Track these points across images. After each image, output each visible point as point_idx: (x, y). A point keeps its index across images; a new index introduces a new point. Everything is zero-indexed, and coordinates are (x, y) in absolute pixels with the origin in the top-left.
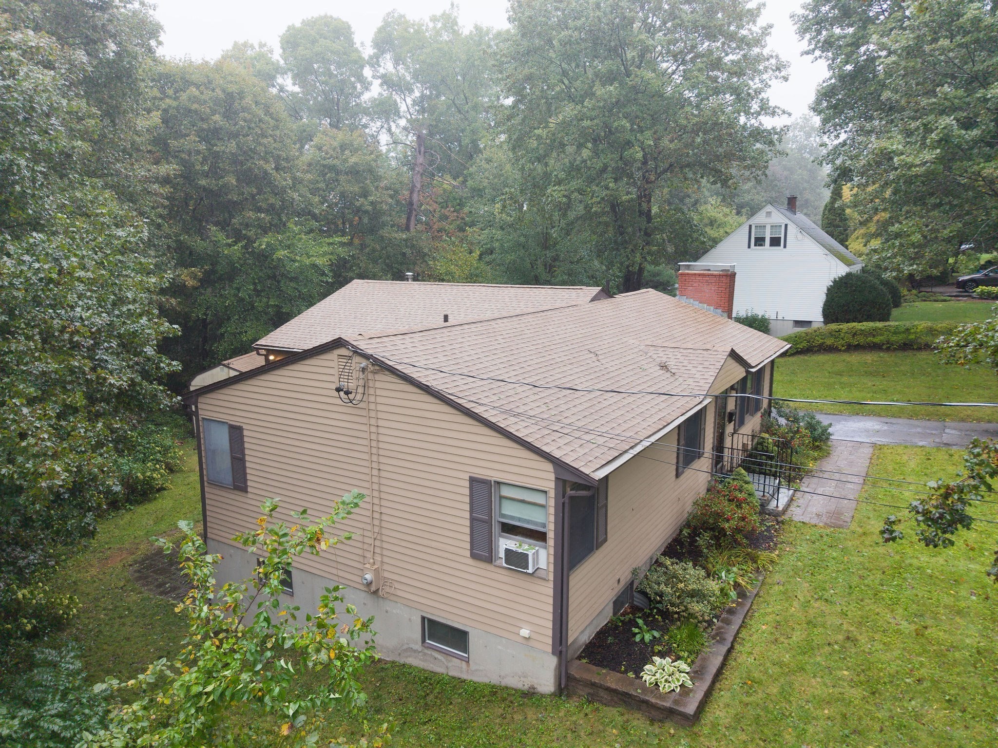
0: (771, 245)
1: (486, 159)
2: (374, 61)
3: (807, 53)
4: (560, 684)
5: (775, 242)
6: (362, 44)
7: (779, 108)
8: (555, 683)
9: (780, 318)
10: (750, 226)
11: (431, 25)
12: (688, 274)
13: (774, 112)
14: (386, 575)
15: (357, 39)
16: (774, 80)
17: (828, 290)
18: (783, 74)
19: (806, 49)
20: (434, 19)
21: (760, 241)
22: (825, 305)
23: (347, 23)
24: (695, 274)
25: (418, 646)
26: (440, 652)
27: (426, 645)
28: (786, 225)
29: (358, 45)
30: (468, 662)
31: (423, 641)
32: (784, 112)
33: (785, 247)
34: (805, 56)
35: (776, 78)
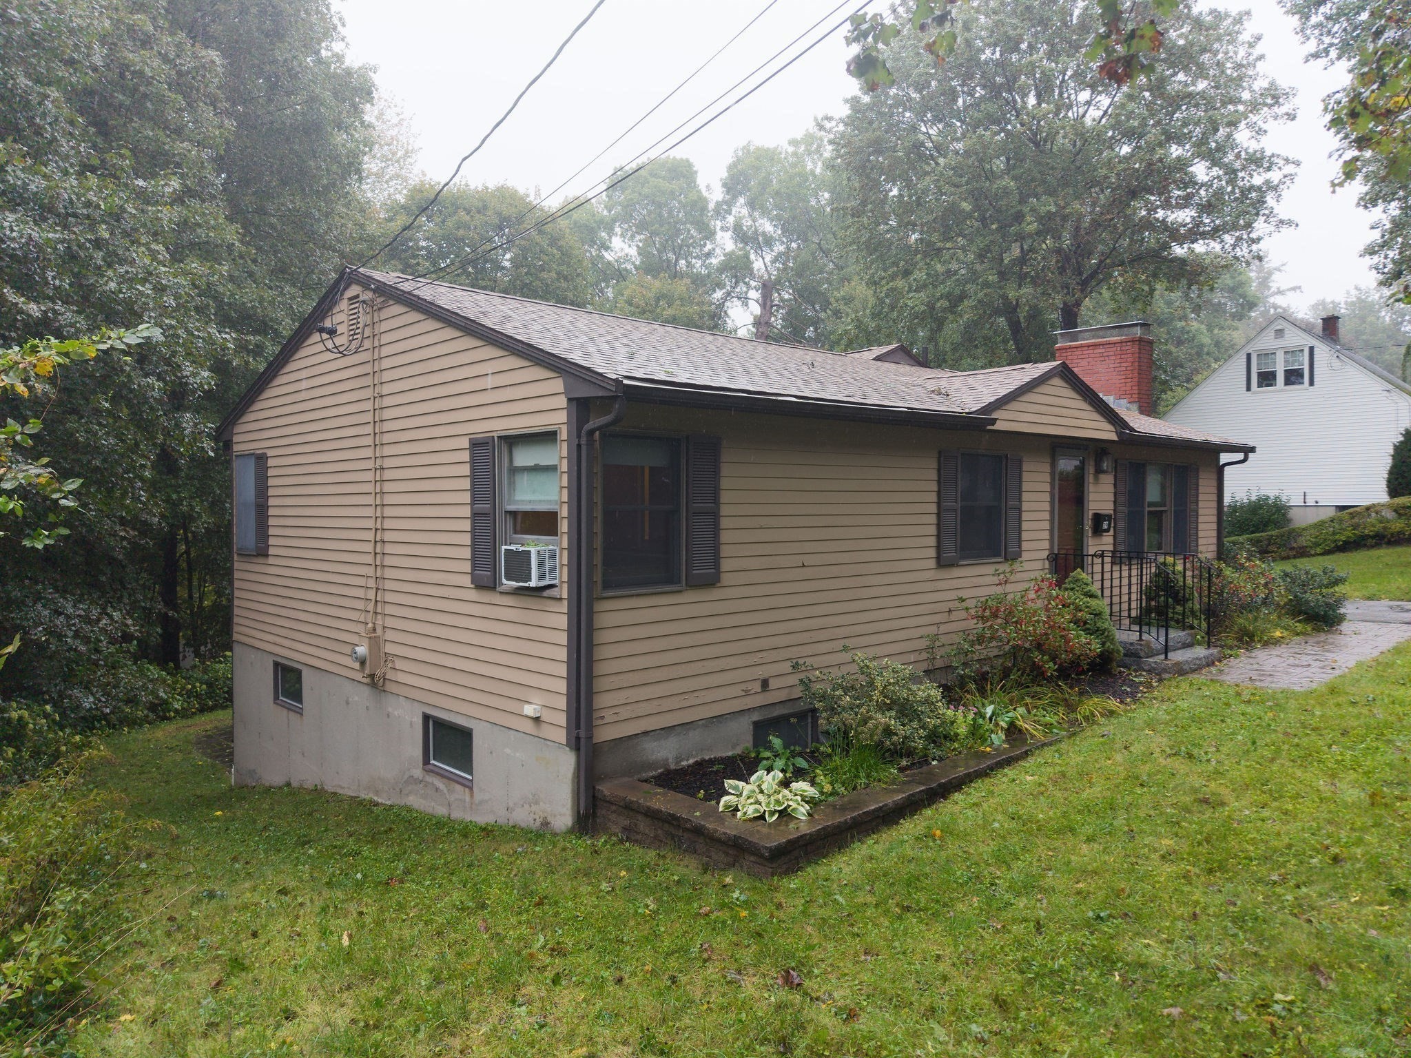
0: (1288, 382)
1: (844, 298)
2: (722, 209)
3: (1316, 56)
4: (578, 812)
5: (1293, 377)
6: (708, 187)
7: (1278, 156)
8: (573, 807)
9: (1310, 502)
10: (1249, 356)
11: (791, 149)
12: (1070, 347)
13: (1271, 163)
14: (389, 648)
15: (701, 182)
16: (1271, 120)
17: (1396, 448)
18: (1286, 108)
19: (1313, 50)
20: (793, 142)
21: (1267, 379)
22: (1391, 473)
23: (687, 160)
24: (1082, 346)
25: (418, 772)
26: (443, 776)
27: (430, 767)
28: (1312, 349)
29: (703, 188)
30: (471, 788)
31: (426, 762)
32: (1287, 161)
33: (1312, 383)
34: (1312, 62)
35: (1276, 118)
